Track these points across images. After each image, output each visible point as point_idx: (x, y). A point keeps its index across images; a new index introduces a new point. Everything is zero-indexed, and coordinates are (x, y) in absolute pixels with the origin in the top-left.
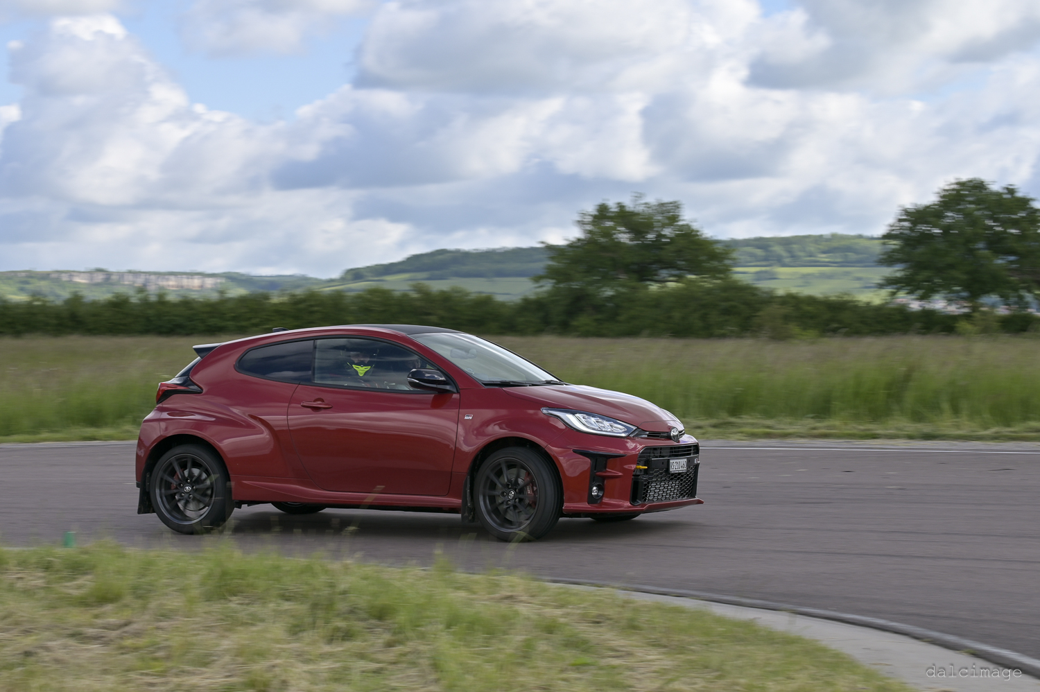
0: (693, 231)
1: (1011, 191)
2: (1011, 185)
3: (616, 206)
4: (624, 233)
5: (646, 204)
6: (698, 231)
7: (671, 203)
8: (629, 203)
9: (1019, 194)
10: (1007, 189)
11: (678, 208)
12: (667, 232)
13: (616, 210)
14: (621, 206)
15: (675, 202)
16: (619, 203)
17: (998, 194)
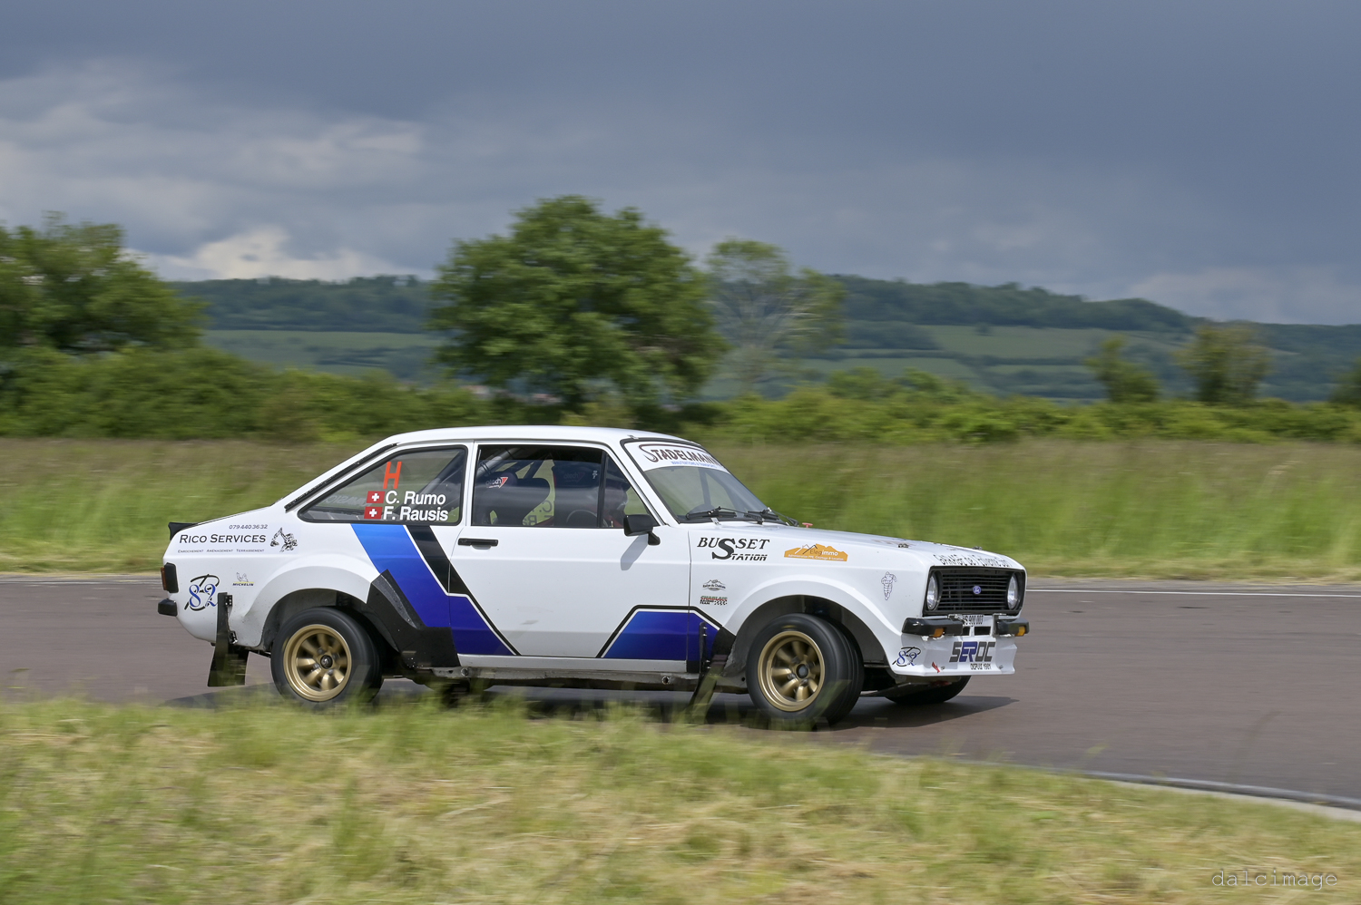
0: (141, 273)
1: (631, 217)
2: (631, 209)
3: (18, 231)
4: (33, 274)
5: (66, 227)
6: (149, 274)
7: (106, 227)
8: (38, 226)
9: (644, 225)
10: (625, 213)
11: (117, 235)
12: (99, 273)
13: (19, 237)
14: (26, 232)
15: (113, 226)
16: (21, 228)
17: (610, 222)
